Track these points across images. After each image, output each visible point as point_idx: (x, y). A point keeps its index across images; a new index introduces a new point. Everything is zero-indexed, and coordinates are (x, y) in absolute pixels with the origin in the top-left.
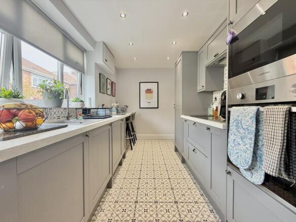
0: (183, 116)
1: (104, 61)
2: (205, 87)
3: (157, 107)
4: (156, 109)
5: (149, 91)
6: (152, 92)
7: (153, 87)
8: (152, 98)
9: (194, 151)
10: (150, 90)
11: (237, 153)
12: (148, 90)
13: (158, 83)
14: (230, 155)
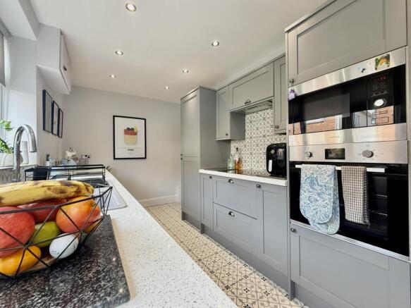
0: (202, 171)
1: (62, 69)
2: (229, 136)
3: (144, 156)
4: (142, 160)
5: (130, 131)
6: (136, 134)
7: (138, 125)
8: (135, 143)
9: (230, 214)
10: (133, 129)
11: (315, 209)
12: (128, 129)
13: (145, 120)
14: (305, 212)
